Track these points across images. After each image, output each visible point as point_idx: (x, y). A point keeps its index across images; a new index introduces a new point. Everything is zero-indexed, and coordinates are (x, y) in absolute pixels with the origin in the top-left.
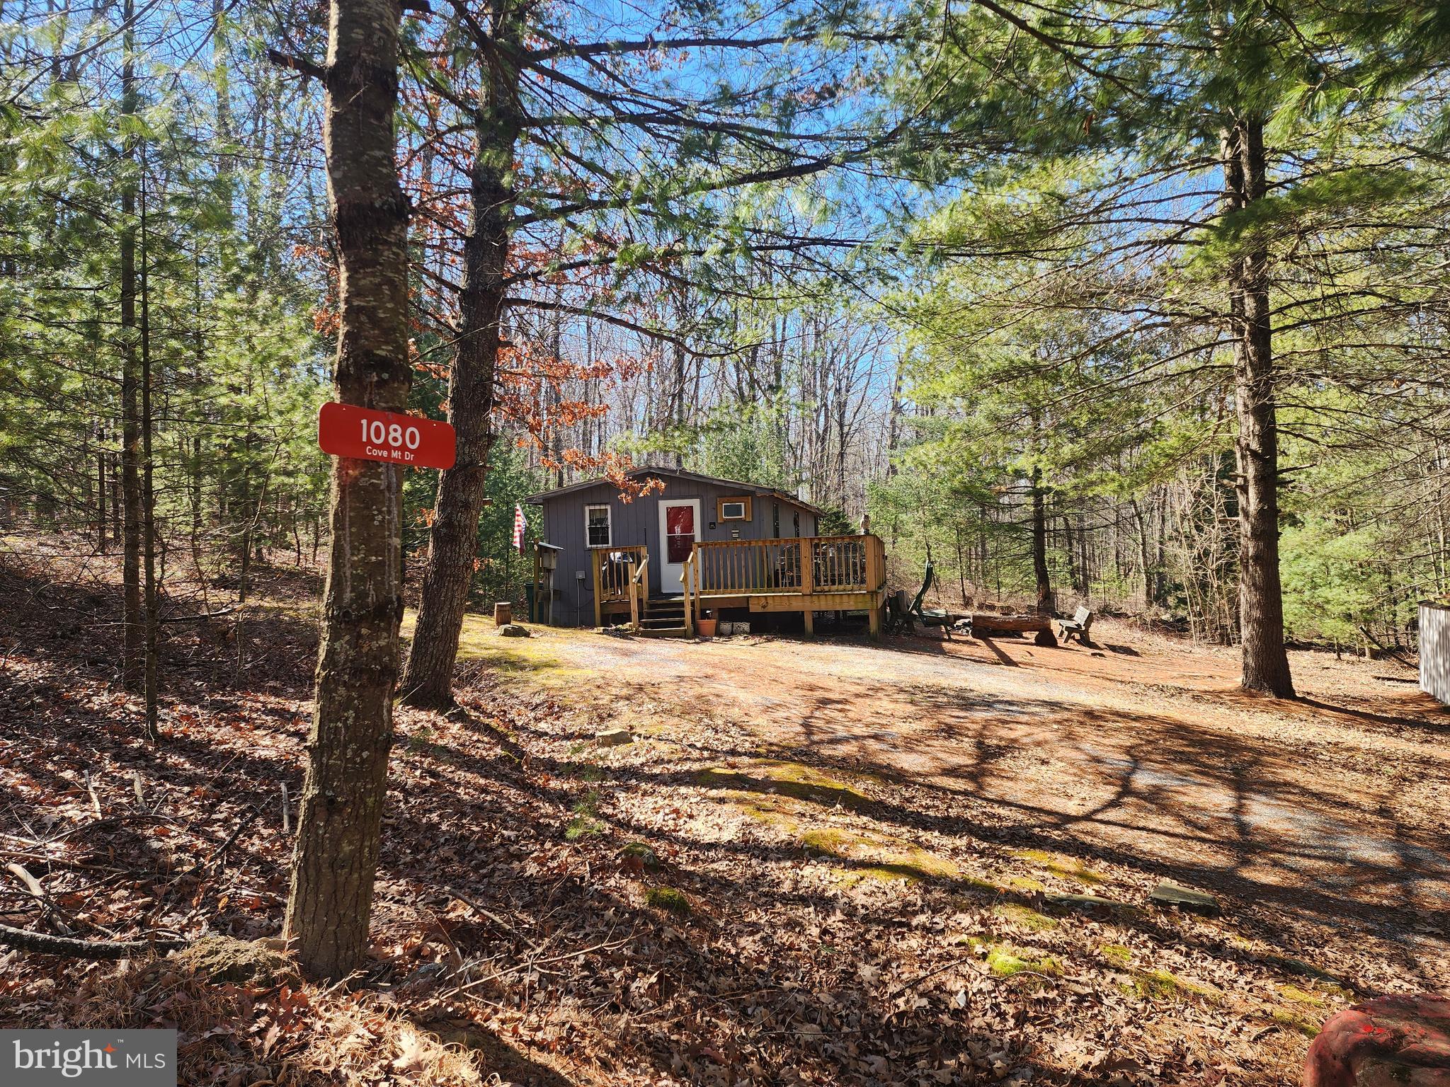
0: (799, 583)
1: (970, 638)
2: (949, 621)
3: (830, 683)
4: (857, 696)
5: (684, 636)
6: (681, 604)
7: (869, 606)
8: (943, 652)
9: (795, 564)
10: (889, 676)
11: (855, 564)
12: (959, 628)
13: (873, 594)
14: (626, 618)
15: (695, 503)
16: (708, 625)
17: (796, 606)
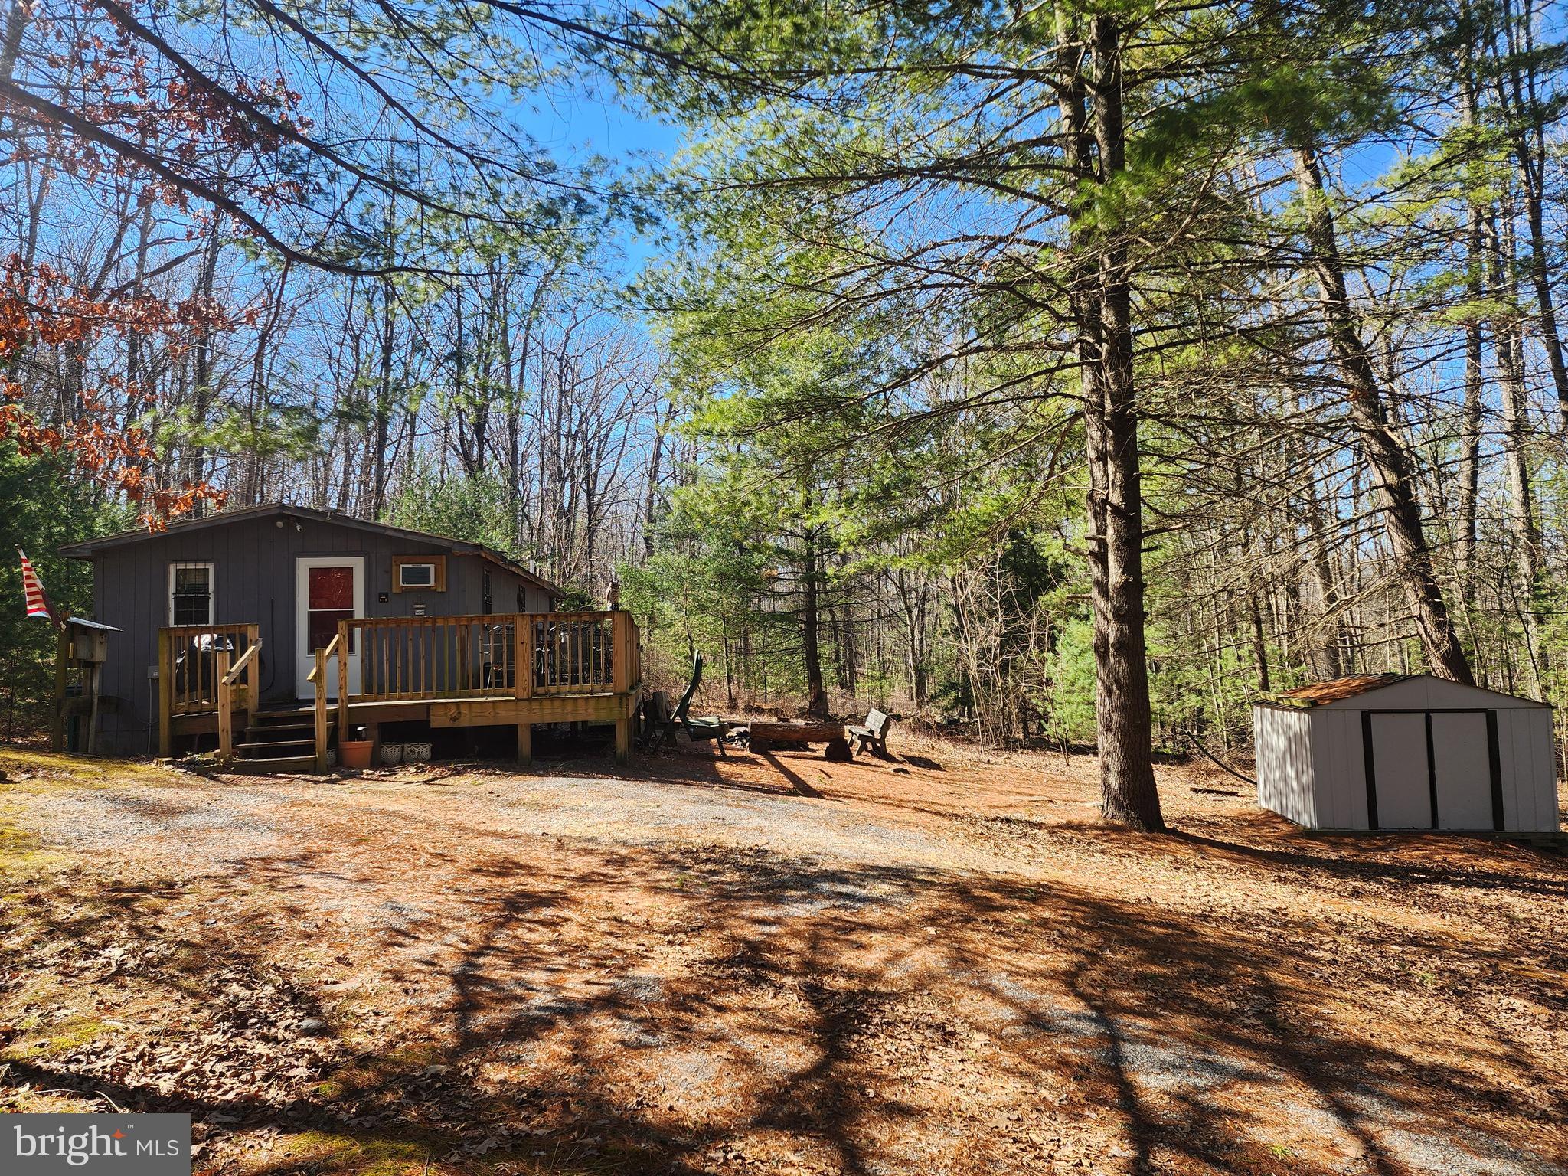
0: (511, 684)
1: (747, 753)
2: (720, 731)
3: (540, 856)
4: (585, 880)
5: (313, 769)
6: (311, 717)
7: (615, 714)
8: (716, 779)
9: (506, 651)
10: (641, 833)
11: (596, 654)
12: (732, 739)
13: (622, 696)
14: (209, 741)
15: (357, 564)
16: (359, 749)
17: (506, 716)
